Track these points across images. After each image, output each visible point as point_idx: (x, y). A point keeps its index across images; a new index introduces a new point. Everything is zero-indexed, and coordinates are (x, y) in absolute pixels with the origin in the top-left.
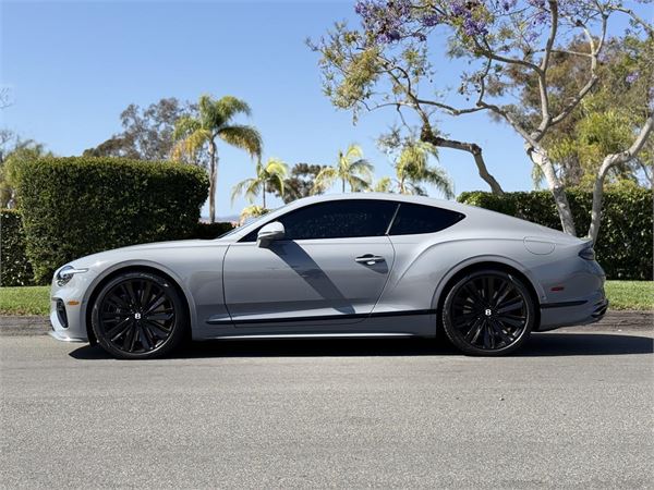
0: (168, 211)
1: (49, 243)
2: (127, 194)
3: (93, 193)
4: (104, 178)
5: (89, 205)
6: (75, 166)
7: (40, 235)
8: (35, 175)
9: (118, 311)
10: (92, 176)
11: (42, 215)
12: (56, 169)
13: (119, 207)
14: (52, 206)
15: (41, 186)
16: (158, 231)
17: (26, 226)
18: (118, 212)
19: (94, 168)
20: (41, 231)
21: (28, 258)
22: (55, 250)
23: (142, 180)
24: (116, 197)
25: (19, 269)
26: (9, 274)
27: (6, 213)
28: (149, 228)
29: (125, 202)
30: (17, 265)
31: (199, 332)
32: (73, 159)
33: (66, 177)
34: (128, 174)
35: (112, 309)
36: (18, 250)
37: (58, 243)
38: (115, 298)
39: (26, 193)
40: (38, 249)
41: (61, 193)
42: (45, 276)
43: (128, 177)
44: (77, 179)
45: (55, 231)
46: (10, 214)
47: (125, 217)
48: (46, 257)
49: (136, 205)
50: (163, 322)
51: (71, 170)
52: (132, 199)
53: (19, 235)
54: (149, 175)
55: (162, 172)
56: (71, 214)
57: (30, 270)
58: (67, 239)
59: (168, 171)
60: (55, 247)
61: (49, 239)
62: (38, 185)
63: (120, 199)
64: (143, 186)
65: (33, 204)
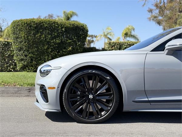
0: (73, 41)
1: (24, 54)
2: (56, 34)
3: (42, 33)
4: (47, 27)
5: (40, 38)
6: (35, 22)
7: (20, 51)
8: (18, 25)
9: (79, 93)
10: (41, 26)
11: (21, 42)
12: (27, 23)
13: (52, 39)
14: (25, 39)
15: (20, 30)
16: (68, 49)
17: (14, 47)
18: (52, 42)
19: (42, 23)
20: (20, 49)
21: (14, 60)
22: (26, 57)
23: (62, 28)
24: (51, 35)
25: (11, 64)
26: (7, 66)
27: (6, 42)
28: (65, 48)
29: (55, 37)
30: (10, 63)
31: (128, 107)
32: (34, 19)
33: (31, 26)
34: (57, 25)
35: (75, 92)
36: (11, 57)
37: (27, 54)
38: (77, 85)
39: (14, 33)
40: (19, 57)
41: (29, 33)
42: (22, 67)
43: (56, 27)
44: (36, 28)
45: (26, 49)
46: (7, 42)
47: (55, 44)
48: (22, 60)
49: (59, 39)
50: (105, 100)
51: (33, 24)
52: (58, 36)
53: (11, 51)
54: (65, 26)
55: (70, 25)
56: (33, 42)
57: (16, 65)
58: (31, 52)
59: (73, 25)
60: (26, 56)
61: (24, 52)
62: (19, 30)
63: (53, 36)
64: (63, 31)
65: (17, 38)
